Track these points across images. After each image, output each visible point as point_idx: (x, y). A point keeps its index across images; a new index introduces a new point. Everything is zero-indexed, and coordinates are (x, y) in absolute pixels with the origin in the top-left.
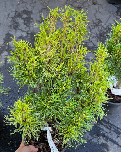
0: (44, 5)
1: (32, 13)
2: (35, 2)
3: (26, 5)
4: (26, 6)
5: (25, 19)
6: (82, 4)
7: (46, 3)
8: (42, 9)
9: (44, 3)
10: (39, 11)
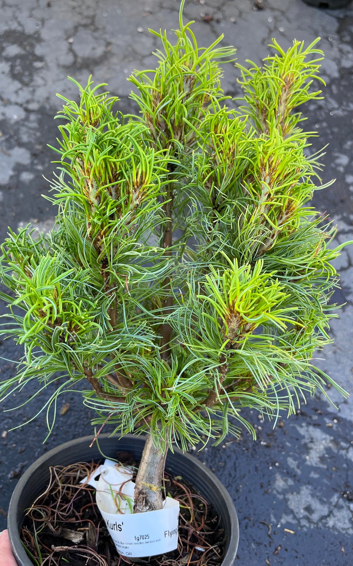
0: (80, 14)
1: (39, 40)
2: (49, 5)
3: (18, 14)
4: (15, 18)
5: (15, 61)
6: (215, 10)
7: (88, 7)
8: (76, 28)
9: (84, 7)
10: (66, 31)
